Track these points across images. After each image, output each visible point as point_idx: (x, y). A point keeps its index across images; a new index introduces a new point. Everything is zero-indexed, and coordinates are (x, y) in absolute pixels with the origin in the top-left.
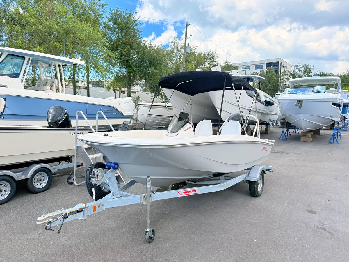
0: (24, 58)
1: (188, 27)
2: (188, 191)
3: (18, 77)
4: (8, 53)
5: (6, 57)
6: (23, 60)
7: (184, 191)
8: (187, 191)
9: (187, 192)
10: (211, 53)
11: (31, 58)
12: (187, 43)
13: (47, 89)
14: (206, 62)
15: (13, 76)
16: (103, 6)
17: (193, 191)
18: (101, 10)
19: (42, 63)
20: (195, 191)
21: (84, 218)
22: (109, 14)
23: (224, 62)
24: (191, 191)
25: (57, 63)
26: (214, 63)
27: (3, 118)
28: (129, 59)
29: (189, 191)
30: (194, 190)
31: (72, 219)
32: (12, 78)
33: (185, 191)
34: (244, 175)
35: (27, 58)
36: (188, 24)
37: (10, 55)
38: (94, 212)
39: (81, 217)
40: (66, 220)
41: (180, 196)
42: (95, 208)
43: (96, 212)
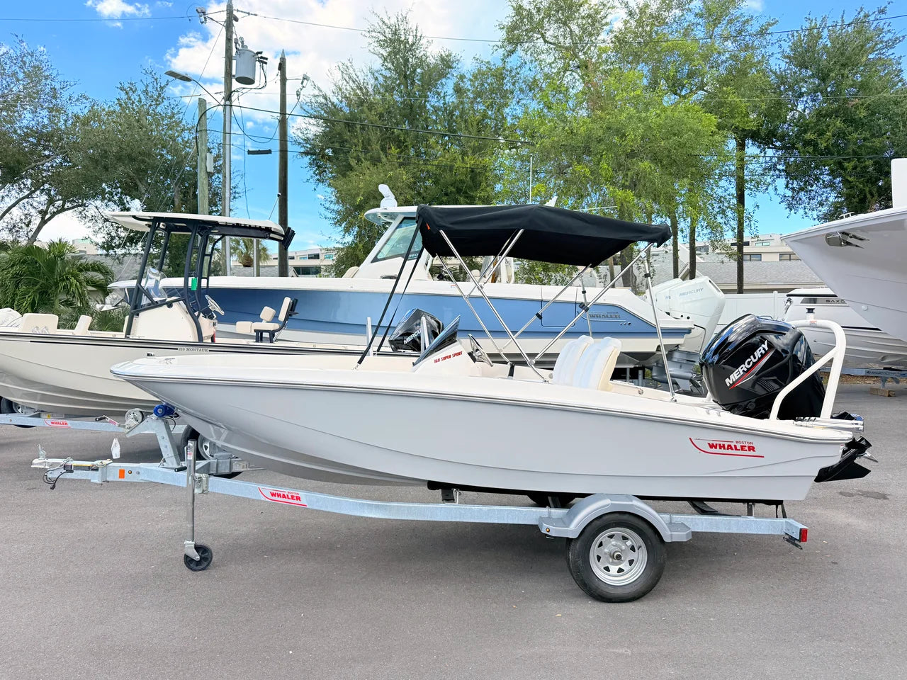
2: (282, 493)
4: (402, 217)
5: (400, 223)
7: (272, 492)
8: (279, 492)
9: (279, 495)
17: (292, 496)
20: (298, 498)
21: (98, 482)
24: (288, 495)
29: (284, 495)
30: (295, 495)
31: (79, 478)
33: (274, 492)
38: (120, 480)
39: (95, 478)
40: (69, 476)
41: (263, 498)
42: (122, 473)
43: (123, 480)
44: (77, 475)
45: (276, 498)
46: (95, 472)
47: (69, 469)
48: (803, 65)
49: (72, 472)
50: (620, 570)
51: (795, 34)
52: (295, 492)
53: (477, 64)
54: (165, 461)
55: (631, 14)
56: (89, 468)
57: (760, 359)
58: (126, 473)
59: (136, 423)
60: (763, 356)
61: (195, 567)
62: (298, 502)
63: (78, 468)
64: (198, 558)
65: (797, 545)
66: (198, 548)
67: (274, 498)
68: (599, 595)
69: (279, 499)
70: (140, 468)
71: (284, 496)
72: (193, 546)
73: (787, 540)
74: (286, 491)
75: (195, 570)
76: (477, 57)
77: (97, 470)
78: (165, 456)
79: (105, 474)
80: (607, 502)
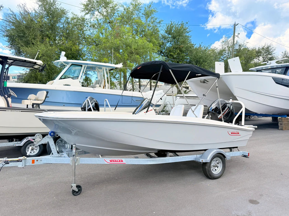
0: (82, 66)
1: (236, 27)
3: (78, 79)
4: (71, 64)
5: (70, 66)
6: (81, 68)
7: (110, 160)
8: (113, 160)
9: (114, 161)
10: (266, 46)
11: (86, 66)
12: (235, 41)
13: (97, 86)
14: (260, 55)
15: (74, 78)
16: (159, 23)
18: (158, 25)
19: (99, 69)
20: (122, 161)
21: (22, 166)
22: (165, 28)
23: (282, 54)
24: (117, 161)
25: (104, 68)
26: (270, 56)
27: (64, 105)
28: (179, 61)
32: (73, 79)
33: (111, 160)
34: (196, 155)
35: (83, 66)
36: (236, 24)
37: (73, 65)
38: (32, 164)
39: (20, 165)
40: (7, 165)
41: (106, 163)
42: (33, 162)
43: (34, 164)
44: (11, 164)
45: (112, 162)
46: (20, 162)
47: (7, 163)
48: (169, 34)
49: (8, 163)
50: (216, 170)
51: (167, 25)
52: (120, 159)
53: (73, 15)
54: (52, 154)
55: (125, 9)
56: (18, 161)
57: (226, 111)
58: (35, 161)
59: (40, 140)
60: (227, 110)
61: (76, 194)
62: (122, 162)
63: (11, 161)
64: (77, 190)
65: (247, 157)
66: (77, 186)
67: (111, 162)
68: (213, 178)
69: (114, 162)
70: (42, 158)
71: (116, 161)
72: (76, 186)
73: (243, 156)
74: (117, 159)
75: (76, 195)
76: (73, 12)
77: (21, 161)
78: (53, 152)
79: (25, 163)
80: (215, 151)
